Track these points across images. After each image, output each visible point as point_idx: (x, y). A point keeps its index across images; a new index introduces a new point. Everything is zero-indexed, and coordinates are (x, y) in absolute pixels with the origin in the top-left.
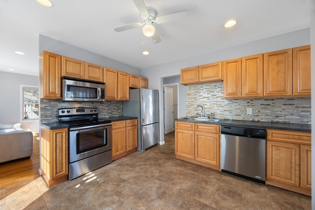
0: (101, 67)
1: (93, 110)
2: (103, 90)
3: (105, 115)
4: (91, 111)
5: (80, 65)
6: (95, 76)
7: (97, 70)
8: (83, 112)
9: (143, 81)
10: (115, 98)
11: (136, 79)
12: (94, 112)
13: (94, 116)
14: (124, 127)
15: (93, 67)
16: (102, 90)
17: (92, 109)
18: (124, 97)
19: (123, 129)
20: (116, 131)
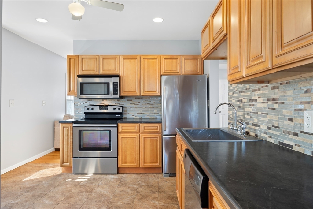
0: (117, 57)
1: (117, 108)
2: (117, 84)
3: (133, 115)
4: (115, 109)
5: (94, 60)
6: (110, 69)
7: (113, 61)
8: (106, 110)
9: (189, 61)
10: (137, 93)
11: (175, 60)
12: (117, 111)
13: (117, 116)
14: (137, 133)
15: (108, 58)
16: (115, 84)
17: (115, 107)
18: (150, 90)
19: (135, 135)
20: (124, 135)
